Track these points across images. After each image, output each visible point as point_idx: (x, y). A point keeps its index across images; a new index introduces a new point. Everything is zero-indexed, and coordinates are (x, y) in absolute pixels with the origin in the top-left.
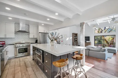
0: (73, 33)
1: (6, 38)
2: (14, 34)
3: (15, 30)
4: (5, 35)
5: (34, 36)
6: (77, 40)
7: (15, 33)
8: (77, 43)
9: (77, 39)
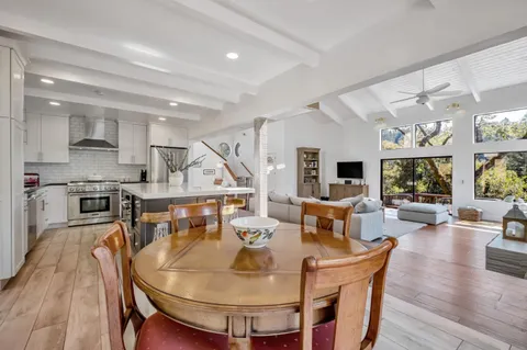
0: (298, 149)
1: (42, 164)
2: (68, 152)
3: (71, 137)
4: (40, 154)
5: (133, 158)
6: (316, 177)
7: (70, 149)
8: (316, 186)
9: (317, 172)
